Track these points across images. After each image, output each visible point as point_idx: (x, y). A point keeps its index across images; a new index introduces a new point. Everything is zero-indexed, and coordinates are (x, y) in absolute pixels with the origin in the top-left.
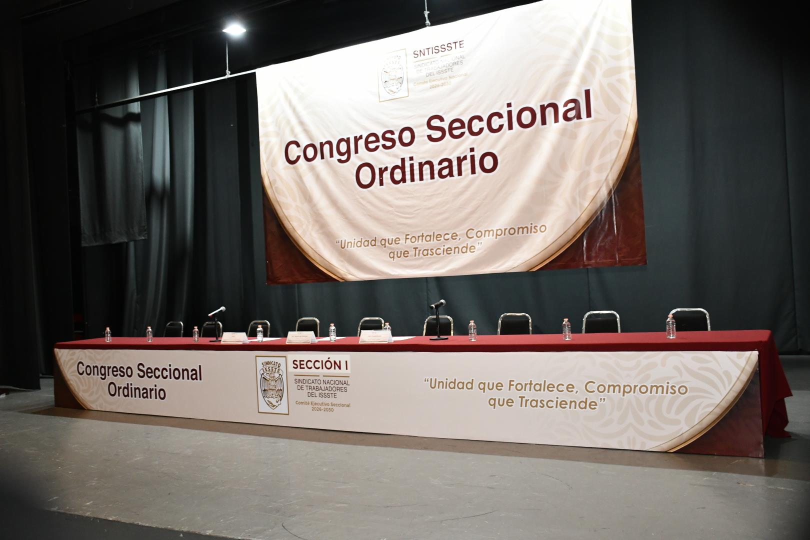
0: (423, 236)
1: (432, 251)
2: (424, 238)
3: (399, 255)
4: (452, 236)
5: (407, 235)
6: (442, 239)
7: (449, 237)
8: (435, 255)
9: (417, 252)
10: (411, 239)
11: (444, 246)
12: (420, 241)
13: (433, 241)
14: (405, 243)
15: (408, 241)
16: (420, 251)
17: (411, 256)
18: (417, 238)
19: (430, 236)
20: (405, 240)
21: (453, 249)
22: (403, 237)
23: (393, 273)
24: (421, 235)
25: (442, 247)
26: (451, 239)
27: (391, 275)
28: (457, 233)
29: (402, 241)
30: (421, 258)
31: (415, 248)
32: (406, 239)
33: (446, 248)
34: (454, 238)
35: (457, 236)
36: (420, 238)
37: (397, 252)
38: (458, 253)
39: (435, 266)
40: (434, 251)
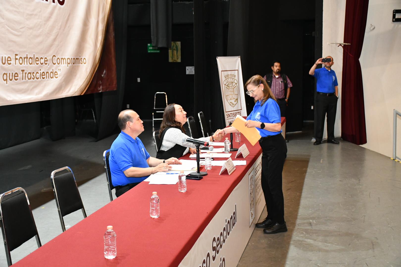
0: (27, 58)
1: (33, 74)
2: (28, 59)
3: (11, 78)
4: (45, 61)
5: (16, 55)
6: (39, 62)
7: (42, 61)
8: (35, 79)
9: (24, 74)
10: (19, 60)
11: (40, 70)
12: (26, 63)
13: (34, 64)
14: (16, 64)
15: (17, 61)
16: (26, 73)
17: (20, 78)
18: (23, 59)
19: (32, 58)
20: (14, 60)
21: (46, 73)
22: (13, 57)
23: (9, 99)
24: (26, 57)
25: (39, 71)
26: (44, 64)
27: (7, 101)
28: (48, 58)
29: (13, 62)
30: (26, 82)
31: (23, 71)
32: (16, 59)
33: (42, 72)
34: (46, 62)
35: (47, 61)
36: (26, 59)
37: (10, 73)
38: (49, 78)
39: (36, 91)
40: (34, 75)
